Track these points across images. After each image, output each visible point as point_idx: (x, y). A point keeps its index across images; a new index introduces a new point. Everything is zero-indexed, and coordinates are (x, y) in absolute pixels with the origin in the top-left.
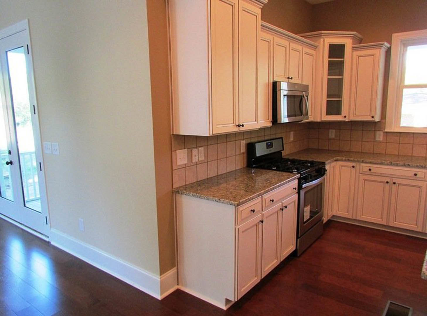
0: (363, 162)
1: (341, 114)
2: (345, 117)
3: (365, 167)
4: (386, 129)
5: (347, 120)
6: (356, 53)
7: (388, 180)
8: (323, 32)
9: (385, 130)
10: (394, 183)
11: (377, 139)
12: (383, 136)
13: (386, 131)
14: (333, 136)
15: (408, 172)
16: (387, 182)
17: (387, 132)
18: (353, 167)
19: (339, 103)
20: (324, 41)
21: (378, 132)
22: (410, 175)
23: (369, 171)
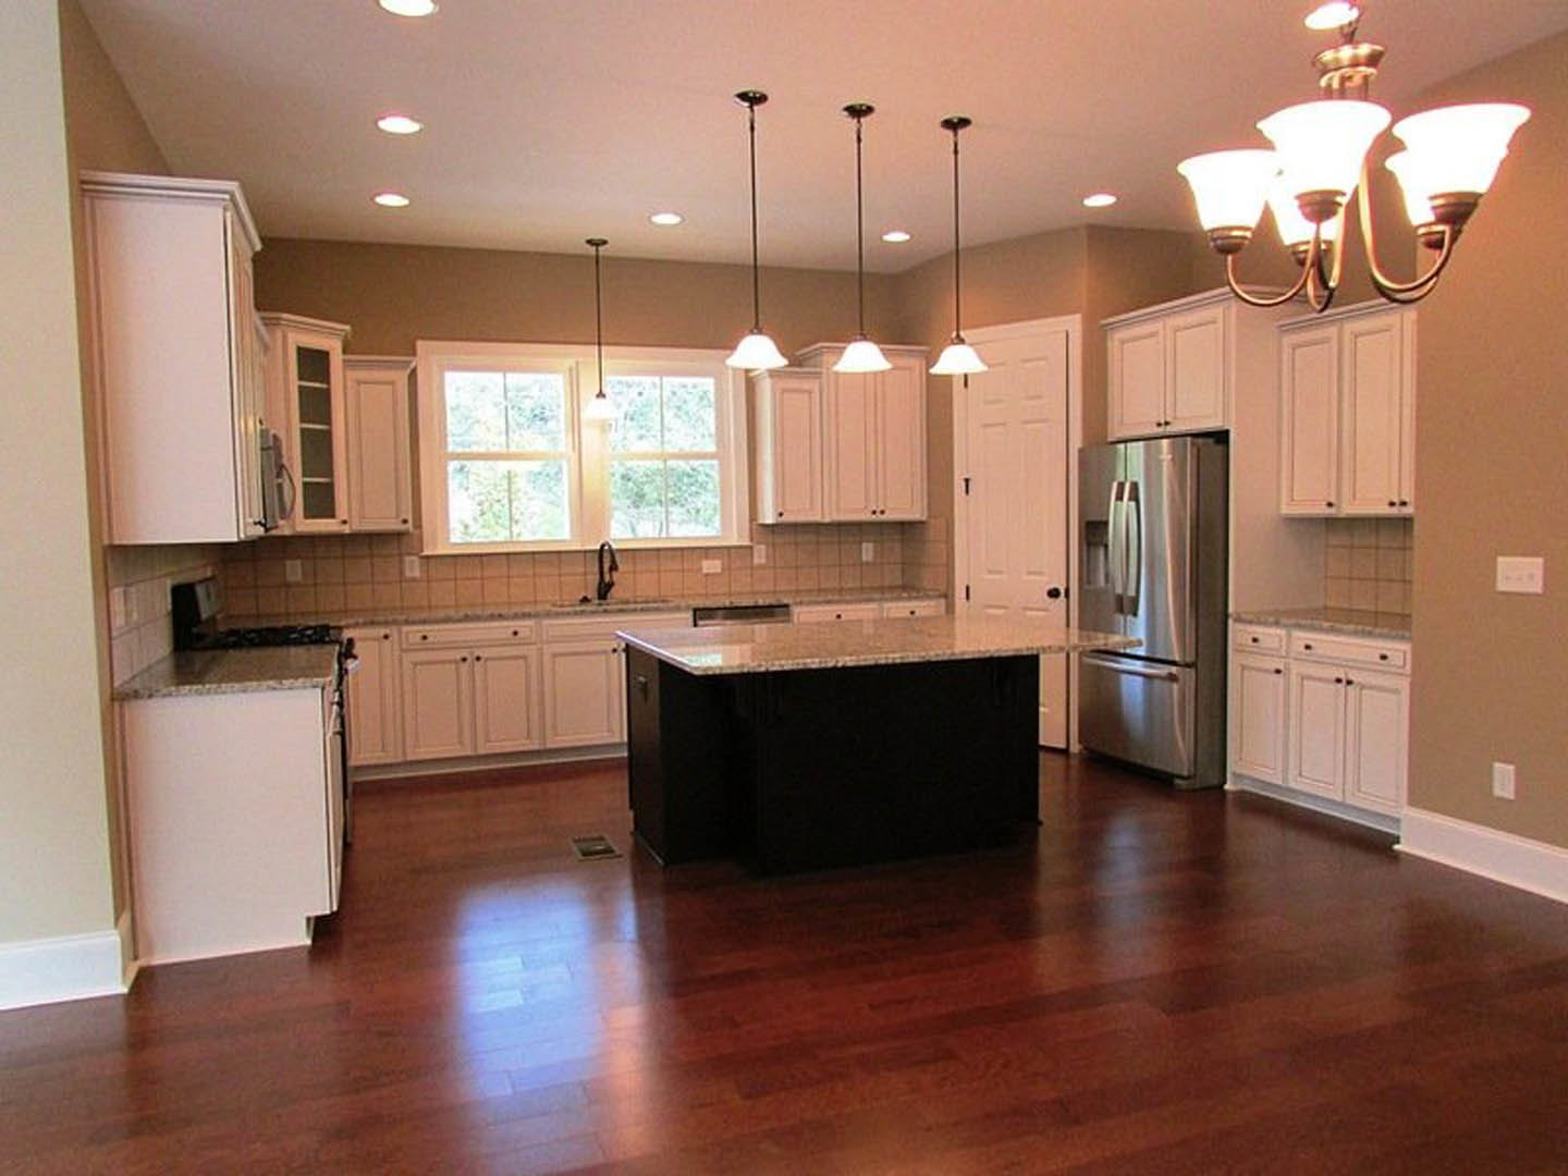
0: (407, 622)
1: (333, 516)
2: (345, 522)
3: (413, 632)
4: (425, 549)
5: (346, 529)
6: (353, 375)
7: (465, 653)
8: (285, 316)
9: (422, 551)
10: (478, 659)
11: (408, 574)
12: (421, 566)
13: (426, 553)
14: (299, 577)
15: (501, 629)
16: (464, 660)
17: (428, 557)
18: (386, 637)
19: (329, 489)
20: (285, 337)
21: (407, 559)
22: (504, 636)
23: (422, 641)
